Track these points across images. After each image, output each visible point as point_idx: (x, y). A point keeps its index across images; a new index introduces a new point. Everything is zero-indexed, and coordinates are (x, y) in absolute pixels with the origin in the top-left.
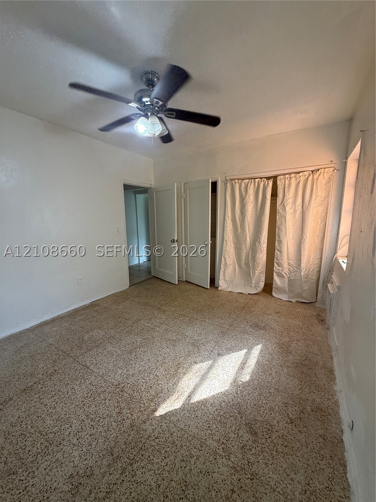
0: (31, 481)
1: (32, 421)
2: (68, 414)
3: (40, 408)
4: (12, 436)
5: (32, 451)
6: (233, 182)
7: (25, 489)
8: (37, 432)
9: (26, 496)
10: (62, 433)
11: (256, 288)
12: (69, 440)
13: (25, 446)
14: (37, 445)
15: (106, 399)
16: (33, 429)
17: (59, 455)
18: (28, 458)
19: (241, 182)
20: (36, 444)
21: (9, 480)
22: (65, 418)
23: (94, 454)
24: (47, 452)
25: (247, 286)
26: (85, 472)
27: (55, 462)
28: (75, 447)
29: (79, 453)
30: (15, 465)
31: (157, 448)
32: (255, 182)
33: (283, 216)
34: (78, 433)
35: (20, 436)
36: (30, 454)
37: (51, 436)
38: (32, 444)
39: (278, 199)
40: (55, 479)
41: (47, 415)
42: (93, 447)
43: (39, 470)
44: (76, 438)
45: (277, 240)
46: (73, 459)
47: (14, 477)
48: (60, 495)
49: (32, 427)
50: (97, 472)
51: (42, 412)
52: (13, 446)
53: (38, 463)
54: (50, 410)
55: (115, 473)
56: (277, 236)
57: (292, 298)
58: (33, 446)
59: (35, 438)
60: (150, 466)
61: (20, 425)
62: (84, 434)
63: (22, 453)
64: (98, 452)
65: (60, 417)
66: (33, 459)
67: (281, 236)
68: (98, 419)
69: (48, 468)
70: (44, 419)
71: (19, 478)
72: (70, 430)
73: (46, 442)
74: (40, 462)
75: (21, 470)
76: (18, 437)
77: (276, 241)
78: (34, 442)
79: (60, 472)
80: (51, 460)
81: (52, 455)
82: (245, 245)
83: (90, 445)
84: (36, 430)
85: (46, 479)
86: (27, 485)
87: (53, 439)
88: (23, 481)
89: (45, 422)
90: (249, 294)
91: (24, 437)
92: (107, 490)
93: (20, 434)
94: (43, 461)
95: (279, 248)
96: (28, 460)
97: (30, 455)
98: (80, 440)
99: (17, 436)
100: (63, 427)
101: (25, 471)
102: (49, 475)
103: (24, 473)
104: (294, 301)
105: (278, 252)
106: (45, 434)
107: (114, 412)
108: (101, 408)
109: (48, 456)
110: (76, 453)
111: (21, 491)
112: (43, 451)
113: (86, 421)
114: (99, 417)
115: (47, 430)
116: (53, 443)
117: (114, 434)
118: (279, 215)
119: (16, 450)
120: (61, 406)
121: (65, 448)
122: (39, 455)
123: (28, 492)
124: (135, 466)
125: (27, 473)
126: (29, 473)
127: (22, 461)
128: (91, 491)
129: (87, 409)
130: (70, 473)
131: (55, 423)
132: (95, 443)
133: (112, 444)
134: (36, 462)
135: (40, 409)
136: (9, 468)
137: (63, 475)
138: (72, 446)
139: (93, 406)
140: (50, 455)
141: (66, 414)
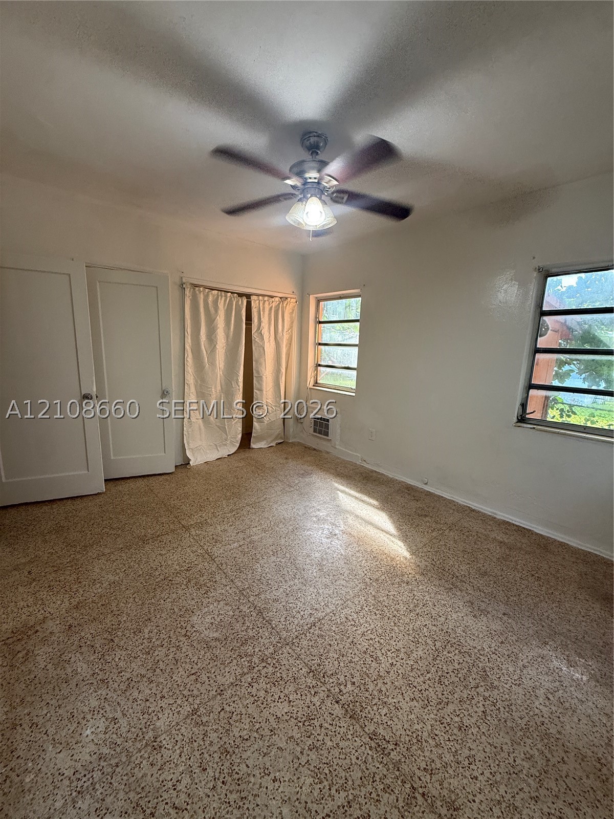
0: (487, 650)
1: (419, 676)
2: (408, 632)
3: (397, 672)
4: (443, 696)
5: (458, 660)
6: (197, 288)
7: (494, 653)
8: (435, 663)
9: (500, 650)
10: (434, 633)
11: (233, 445)
12: (442, 624)
13: (454, 671)
14: (451, 657)
15: (387, 595)
16: (431, 669)
17: (459, 631)
18: (466, 662)
19: (209, 292)
20: (451, 659)
21: (492, 673)
22: (414, 634)
23: (453, 601)
24: (457, 643)
25: (220, 446)
26: (469, 606)
27: (466, 633)
28: (448, 618)
29: (454, 614)
30: (476, 674)
31: (441, 561)
32: (226, 296)
33: (261, 346)
34: (433, 618)
35: (442, 683)
36: (462, 662)
37: (438, 644)
38: (450, 664)
39: (253, 325)
40: (480, 629)
41: (409, 657)
42: (446, 602)
43: (476, 646)
44: (439, 619)
45: (256, 377)
46: (460, 618)
47: (487, 669)
48: (490, 623)
49: (428, 673)
50: (467, 598)
51: (404, 666)
52: (456, 687)
53: (470, 649)
54: (400, 657)
55: (465, 586)
56: (254, 371)
57: (272, 442)
58: (452, 661)
59: (443, 663)
60: (456, 566)
61: (427, 691)
62: (433, 612)
63: (463, 672)
64: (451, 599)
65: (412, 641)
66: (466, 655)
67: (260, 371)
68: (415, 600)
69: (472, 637)
70: (415, 661)
71: (488, 664)
72: (430, 626)
73: (447, 647)
74: (469, 647)
75: (480, 665)
76: (444, 685)
77: (254, 378)
78: (448, 662)
79: (474, 626)
80: (464, 637)
81: (459, 638)
82: (216, 387)
83: (444, 605)
84: (432, 664)
85: (482, 636)
86: (491, 653)
87: (442, 641)
88: (489, 659)
89: (421, 657)
90: (228, 455)
91: (443, 677)
92: (479, 591)
93: (439, 685)
94: (467, 644)
95: (258, 386)
96: (469, 661)
97: (464, 661)
98: (441, 614)
99: (443, 688)
100: (426, 634)
101: (480, 660)
102: (478, 635)
103: (482, 660)
104: (274, 444)
105: (257, 392)
106: (437, 652)
107: (406, 588)
108: (400, 599)
109: (461, 641)
110: (454, 616)
111: (497, 656)
112: (457, 648)
113: (417, 612)
114: (413, 600)
115: (432, 651)
116: (447, 640)
117: (432, 587)
118: (256, 344)
119: (460, 680)
120: (394, 643)
121: (450, 627)
122: (462, 651)
123: (495, 649)
124: (458, 575)
125: (481, 657)
126: (481, 655)
127: (471, 667)
128: (482, 601)
129: (402, 612)
130: (473, 618)
131: (421, 644)
132: (442, 602)
133: (442, 588)
134: (470, 651)
135: (399, 671)
136: (481, 680)
137: (475, 623)
138: (448, 620)
139: (397, 606)
140: (460, 640)
141: (409, 635)
